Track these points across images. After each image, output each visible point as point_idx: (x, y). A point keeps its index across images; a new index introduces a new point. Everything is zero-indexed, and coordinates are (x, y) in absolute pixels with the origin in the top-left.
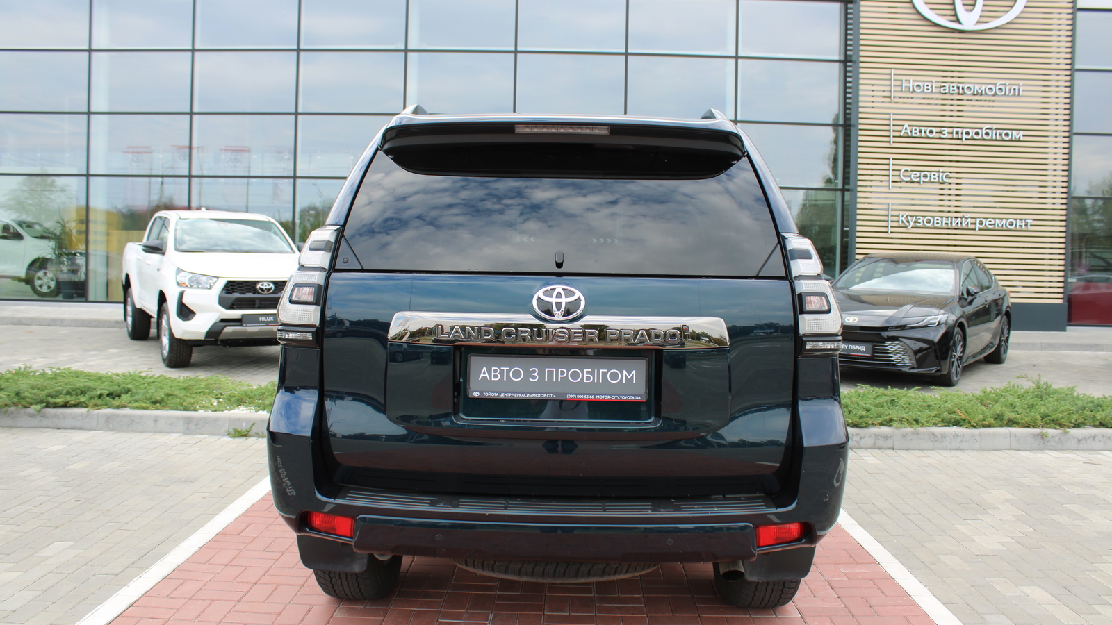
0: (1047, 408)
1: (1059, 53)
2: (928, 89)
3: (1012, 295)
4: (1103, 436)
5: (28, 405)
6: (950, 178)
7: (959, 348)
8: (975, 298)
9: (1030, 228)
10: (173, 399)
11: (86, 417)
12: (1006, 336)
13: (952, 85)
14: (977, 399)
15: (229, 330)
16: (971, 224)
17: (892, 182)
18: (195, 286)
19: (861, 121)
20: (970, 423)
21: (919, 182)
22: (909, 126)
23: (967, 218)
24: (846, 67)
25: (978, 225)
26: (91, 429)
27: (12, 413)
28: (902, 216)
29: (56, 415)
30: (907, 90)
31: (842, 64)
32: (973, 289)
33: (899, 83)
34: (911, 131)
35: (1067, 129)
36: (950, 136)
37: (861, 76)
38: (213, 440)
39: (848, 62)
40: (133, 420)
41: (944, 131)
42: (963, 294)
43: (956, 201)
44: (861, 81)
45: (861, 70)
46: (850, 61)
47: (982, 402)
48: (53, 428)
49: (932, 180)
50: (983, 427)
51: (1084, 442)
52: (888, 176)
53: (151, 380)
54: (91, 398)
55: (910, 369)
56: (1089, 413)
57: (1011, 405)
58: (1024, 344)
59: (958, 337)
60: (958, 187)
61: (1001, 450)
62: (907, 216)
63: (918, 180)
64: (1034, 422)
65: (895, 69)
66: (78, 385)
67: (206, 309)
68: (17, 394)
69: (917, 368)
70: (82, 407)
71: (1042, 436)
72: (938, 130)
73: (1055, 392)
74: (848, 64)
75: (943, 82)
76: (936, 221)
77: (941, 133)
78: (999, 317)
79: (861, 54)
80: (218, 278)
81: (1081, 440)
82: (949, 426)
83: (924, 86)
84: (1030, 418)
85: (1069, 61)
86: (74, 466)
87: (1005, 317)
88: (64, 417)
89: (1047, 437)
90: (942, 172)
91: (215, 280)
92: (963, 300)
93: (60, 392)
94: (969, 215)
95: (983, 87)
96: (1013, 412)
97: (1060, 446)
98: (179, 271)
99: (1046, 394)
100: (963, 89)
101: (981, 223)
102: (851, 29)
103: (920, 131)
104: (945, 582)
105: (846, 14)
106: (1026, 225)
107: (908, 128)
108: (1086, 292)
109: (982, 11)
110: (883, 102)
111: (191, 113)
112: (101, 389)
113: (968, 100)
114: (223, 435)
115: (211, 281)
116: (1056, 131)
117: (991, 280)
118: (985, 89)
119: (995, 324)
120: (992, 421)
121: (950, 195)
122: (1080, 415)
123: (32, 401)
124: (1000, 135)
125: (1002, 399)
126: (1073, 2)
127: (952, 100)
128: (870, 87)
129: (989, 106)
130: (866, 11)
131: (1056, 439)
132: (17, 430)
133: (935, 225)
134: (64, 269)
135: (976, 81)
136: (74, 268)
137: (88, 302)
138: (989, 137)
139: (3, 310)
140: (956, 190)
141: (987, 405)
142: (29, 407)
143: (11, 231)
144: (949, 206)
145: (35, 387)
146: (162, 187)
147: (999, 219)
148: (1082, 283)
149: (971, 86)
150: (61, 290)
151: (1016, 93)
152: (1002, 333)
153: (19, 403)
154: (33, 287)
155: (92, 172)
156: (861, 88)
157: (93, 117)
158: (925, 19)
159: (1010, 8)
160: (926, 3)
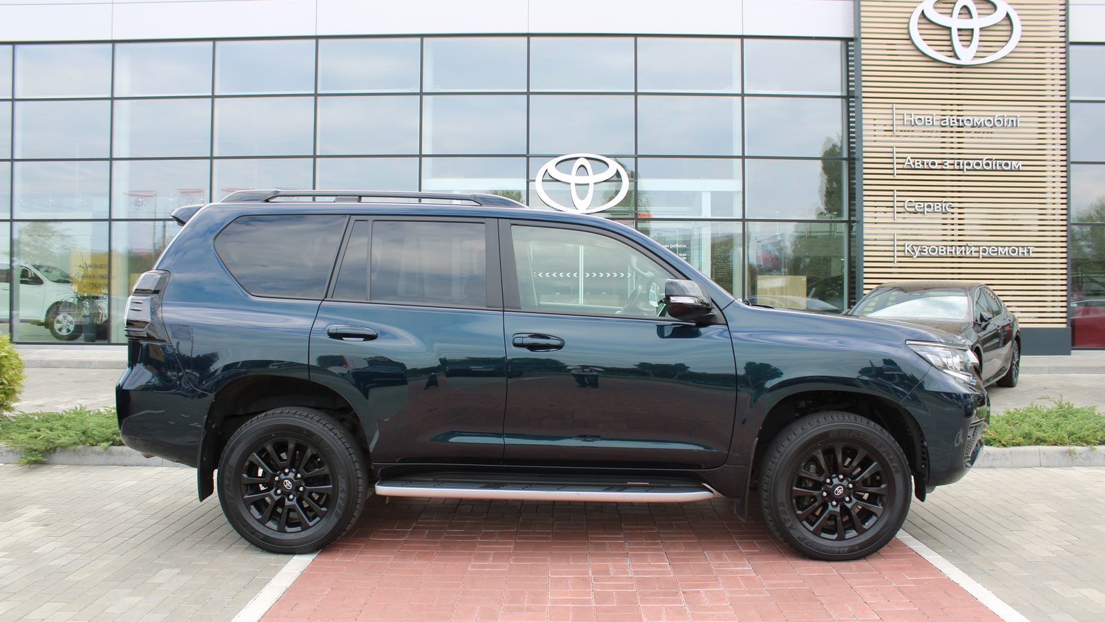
0: (1073, 427)
1: (1053, 85)
2: (929, 122)
3: (1020, 320)
5: (95, 443)
6: (953, 208)
8: (989, 324)
9: (1032, 255)
12: (1017, 360)
13: (952, 118)
14: (1004, 420)
16: (975, 252)
17: (897, 213)
19: (865, 155)
20: (1000, 442)
21: (923, 213)
22: (912, 158)
23: (969, 247)
24: (848, 102)
25: (981, 253)
27: (79, 451)
28: (908, 246)
29: (122, 452)
30: (909, 124)
31: (844, 100)
32: (986, 315)
33: (901, 117)
34: (914, 164)
35: (1064, 158)
36: (952, 167)
37: (864, 111)
39: (850, 98)
41: (946, 162)
42: (976, 321)
43: (959, 230)
44: (864, 116)
46: (853, 97)
47: (1007, 422)
48: (119, 465)
49: (936, 210)
50: (1013, 446)
52: (893, 207)
57: (1038, 424)
60: (961, 216)
61: (1031, 467)
62: (912, 246)
63: (922, 210)
64: (1061, 440)
65: (896, 103)
68: (84, 433)
71: (1070, 453)
72: (940, 161)
73: (1078, 411)
74: (851, 99)
75: (943, 116)
76: (940, 250)
77: (942, 164)
78: (1009, 344)
79: (864, 88)
83: (925, 120)
84: (1057, 436)
85: (1063, 93)
86: (153, 500)
87: (1015, 342)
88: (130, 454)
89: (1075, 454)
90: (945, 202)
92: (977, 326)
94: (973, 244)
95: (982, 120)
96: (1040, 431)
97: (1088, 463)
99: (1069, 413)
100: (963, 121)
101: (984, 251)
102: (852, 66)
103: (923, 164)
104: (1006, 587)
105: (848, 51)
106: (1028, 252)
107: (910, 160)
109: (979, 46)
110: (885, 136)
111: (212, 158)
113: (967, 132)
116: (1054, 160)
117: (1000, 307)
118: (984, 121)
119: (1006, 350)
120: (1021, 439)
121: (953, 224)
123: (99, 439)
124: (1000, 165)
125: (1028, 419)
126: (1066, 37)
127: (952, 132)
128: (873, 121)
129: (987, 138)
130: (868, 49)
131: (1084, 456)
132: (86, 468)
133: (940, 254)
134: (86, 312)
135: (974, 113)
136: (96, 311)
137: (110, 344)
138: (990, 168)
139: (28, 354)
140: (959, 219)
141: (1014, 425)
142: (96, 445)
143: (30, 276)
144: (953, 235)
145: (100, 426)
146: (164, 231)
147: (1001, 247)
148: (1082, 307)
149: (971, 119)
150: (82, 332)
151: (1014, 124)
152: (1013, 357)
153: (87, 441)
154: (53, 330)
155: (114, 217)
156: (864, 122)
157: (115, 163)
158: (924, 55)
159: (1005, 43)
160: (924, 40)
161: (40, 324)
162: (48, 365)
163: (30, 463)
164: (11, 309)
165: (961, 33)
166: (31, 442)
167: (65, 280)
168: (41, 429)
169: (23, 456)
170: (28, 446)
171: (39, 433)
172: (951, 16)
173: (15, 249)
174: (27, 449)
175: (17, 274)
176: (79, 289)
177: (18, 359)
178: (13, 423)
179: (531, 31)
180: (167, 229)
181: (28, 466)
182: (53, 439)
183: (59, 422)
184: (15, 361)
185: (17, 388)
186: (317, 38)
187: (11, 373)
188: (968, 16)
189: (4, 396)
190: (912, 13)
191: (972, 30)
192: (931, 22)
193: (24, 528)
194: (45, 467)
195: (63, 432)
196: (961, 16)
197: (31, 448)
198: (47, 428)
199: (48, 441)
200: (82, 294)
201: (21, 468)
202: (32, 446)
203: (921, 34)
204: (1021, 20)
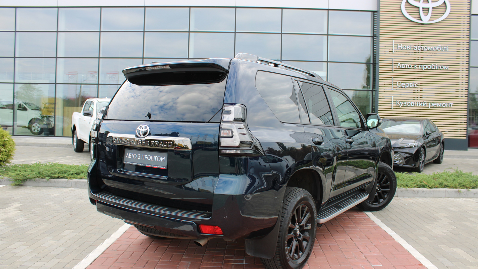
0: (461, 181)
1: (464, 33)
3: (444, 135)
5: (43, 178)
6: (418, 86)
7: (423, 157)
8: (429, 136)
9: (452, 107)
11: (67, 182)
12: (442, 152)
13: (418, 46)
14: (431, 177)
16: (427, 105)
17: (393, 87)
19: (380, 62)
20: (429, 186)
23: (425, 103)
24: (374, 39)
25: (430, 106)
26: (69, 188)
27: (37, 180)
28: (398, 102)
29: (55, 181)
30: (400, 49)
31: (372, 38)
32: (429, 132)
33: (396, 46)
34: (401, 66)
35: (467, 65)
36: (418, 68)
37: (380, 43)
39: (374, 37)
40: (86, 184)
41: (415, 66)
42: (424, 134)
43: (420, 95)
44: (380, 45)
45: (380, 40)
46: (376, 37)
47: (433, 178)
48: (54, 187)
49: (410, 87)
50: (434, 188)
52: (392, 85)
54: (69, 175)
55: (403, 165)
57: (446, 179)
58: (449, 155)
59: (422, 152)
60: (421, 89)
61: (442, 198)
62: (400, 102)
63: (404, 86)
64: (455, 186)
65: (394, 40)
66: (63, 169)
68: (39, 173)
69: (406, 165)
70: (65, 178)
71: (459, 192)
72: (413, 65)
73: (464, 174)
74: (375, 38)
75: (415, 45)
76: (412, 104)
77: (414, 67)
78: (439, 144)
79: (380, 33)
81: (475, 193)
82: (420, 188)
83: (407, 47)
84: (454, 184)
85: (468, 37)
86: (66, 202)
87: (442, 144)
88: (58, 182)
89: (461, 192)
90: (414, 83)
92: (424, 137)
93: (56, 173)
94: (426, 101)
95: (432, 47)
96: (446, 182)
97: (466, 196)
99: (460, 175)
100: (423, 48)
101: (431, 105)
102: (376, 23)
103: (405, 66)
104: (422, 247)
105: (374, 17)
106: (450, 106)
107: (400, 64)
108: (476, 134)
109: (431, 15)
110: (389, 54)
111: (99, 58)
112: (73, 171)
113: (425, 53)
116: (463, 66)
117: (436, 129)
118: (433, 48)
119: (438, 147)
120: (438, 185)
121: (418, 93)
122: (475, 183)
123: (45, 176)
124: (439, 67)
125: (442, 177)
126: (470, 12)
127: (418, 53)
128: (384, 47)
129: (434, 56)
130: (383, 16)
131: (465, 193)
132: (39, 187)
134: (45, 123)
135: (428, 45)
136: (49, 123)
137: (55, 136)
138: (434, 69)
139: (20, 140)
140: (421, 91)
141: (436, 179)
142: (44, 178)
143: (22, 107)
144: (418, 97)
145: (46, 170)
146: (81, 89)
147: (439, 103)
148: (474, 130)
149: (427, 47)
150: (43, 132)
151: (446, 50)
152: (441, 151)
153: (40, 176)
154: (31, 130)
155: (57, 82)
156: (380, 47)
157: (58, 59)
158: (407, 19)
159: (443, 14)
160: (407, 12)
161: (26, 127)
162: (28, 145)
163: (16, 185)
164: (13, 121)
165: (424, 9)
166: (17, 176)
167: (38, 109)
168: (21, 171)
169: (14, 182)
170: (15, 178)
172: (419, 2)
173: (16, 96)
174: (15, 179)
175: (16, 107)
176: (42, 113)
177: (13, 141)
178: (10, 168)
179: (237, 6)
180: (82, 88)
181: (15, 186)
182: (26, 175)
183: (29, 168)
184: (11, 142)
185: (12, 153)
186: (145, 7)
187: (10, 147)
188: (427, 2)
189: (6, 157)
191: (428, 8)
192: (411, 5)
193: (11, 211)
194: (23, 187)
195: (30, 173)
196: (424, 2)
197: (17, 179)
198: (24, 171)
199: (24, 176)
200: (43, 115)
201: (13, 187)
202: (17, 178)
203: (406, 10)
204: (451, 4)
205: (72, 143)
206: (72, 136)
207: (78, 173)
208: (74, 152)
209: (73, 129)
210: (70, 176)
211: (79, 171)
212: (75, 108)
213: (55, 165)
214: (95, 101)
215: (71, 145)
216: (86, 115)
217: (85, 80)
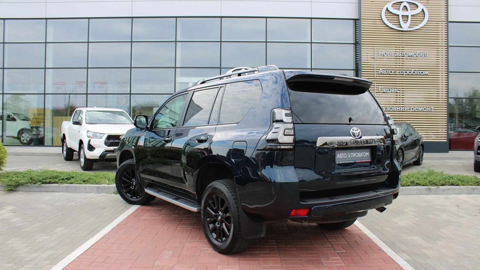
0: (432, 179)
1: (442, 39)
2: (389, 55)
3: (424, 138)
4: (452, 189)
5: (35, 183)
6: (400, 91)
8: (408, 138)
9: (432, 111)
10: (91, 180)
11: (58, 187)
12: (422, 154)
13: (399, 53)
14: (405, 176)
15: (109, 155)
16: (409, 109)
17: (376, 93)
18: (95, 137)
19: (362, 68)
21: (387, 93)
22: (382, 70)
23: (407, 107)
24: (356, 46)
25: (411, 110)
26: (60, 192)
27: (29, 186)
29: (46, 186)
30: (381, 55)
31: (354, 45)
32: (406, 135)
33: (378, 52)
34: (383, 72)
35: (446, 70)
36: (399, 74)
37: (362, 50)
38: (108, 195)
39: (357, 44)
40: (76, 188)
42: (402, 137)
43: (402, 100)
44: (362, 52)
45: (362, 47)
46: (358, 44)
47: (407, 177)
48: (45, 192)
49: (392, 92)
50: (406, 186)
51: (445, 191)
52: (374, 90)
53: (81, 173)
54: (59, 180)
56: (447, 180)
57: (418, 178)
58: (430, 158)
59: (400, 154)
61: (413, 195)
63: (386, 92)
64: (426, 184)
65: (376, 47)
66: (54, 175)
67: (100, 147)
68: (31, 178)
70: (56, 183)
71: (429, 189)
72: (394, 71)
73: (436, 173)
74: (357, 45)
75: (396, 52)
76: (394, 108)
77: (395, 72)
78: (418, 147)
79: (362, 41)
80: (104, 134)
83: (388, 53)
84: (424, 182)
85: (446, 43)
86: (57, 204)
87: (421, 146)
88: (49, 187)
89: (431, 189)
90: (396, 88)
91: (103, 135)
92: (402, 139)
93: (47, 178)
94: (408, 106)
95: (412, 54)
96: (418, 180)
97: (436, 193)
98: (88, 131)
99: (432, 174)
100: (404, 54)
101: (413, 109)
102: (358, 31)
103: (387, 72)
105: (356, 24)
106: (431, 110)
108: (459, 137)
109: (411, 23)
110: (372, 60)
111: (88, 68)
112: (64, 177)
113: (406, 59)
114: (112, 193)
115: (101, 135)
116: (442, 71)
117: (415, 132)
119: (417, 149)
120: (410, 184)
121: (400, 98)
122: (444, 181)
123: (37, 181)
124: (419, 73)
125: (414, 176)
126: (447, 19)
127: (400, 59)
128: (366, 54)
129: (415, 61)
130: (364, 23)
131: (435, 190)
132: (31, 192)
133: (394, 110)
134: (34, 133)
135: (409, 51)
136: (39, 133)
137: (44, 146)
138: (415, 74)
139: (10, 150)
140: (402, 95)
142: (36, 184)
143: (11, 117)
144: (400, 102)
145: (37, 176)
146: (69, 99)
147: (420, 107)
148: (456, 133)
149: (407, 53)
150: (32, 142)
151: (425, 56)
152: (420, 152)
153: (32, 182)
154: (20, 140)
155: (46, 93)
156: (362, 54)
157: (47, 70)
158: (388, 26)
159: (422, 22)
160: (388, 20)
161: (15, 138)
162: (18, 154)
163: (9, 190)
164: (3, 132)
165: (403, 17)
166: (9, 182)
167: (26, 119)
169: (6, 188)
170: (8, 184)
171: (13, 178)
172: (399, 10)
173: (4, 107)
174: (8, 185)
175: (5, 117)
176: (32, 123)
177: (4, 149)
178: (2, 175)
179: (222, 15)
180: (71, 98)
181: (8, 192)
182: (19, 181)
183: (21, 175)
185: (4, 161)
186: (132, 18)
187: (2, 155)
188: (406, 10)
190: (382, 8)
191: (408, 16)
192: (391, 13)
193: (6, 213)
194: (15, 192)
195: (22, 178)
196: (403, 10)
198: (16, 177)
199: (16, 182)
200: (33, 125)
201: (5, 192)
202: (10, 184)
203: (386, 18)
204: (428, 12)
205: (62, 152)
206: (62, 145)
207: (68, 178)
208: (64, 160)
209: (62, 138)
210: (61, 181)
211: (70, 176)
212: (64, 117)
213: (46, 172)
214: (84, 110)
215: (61, 154)
216: (75, 123)
217: (73, 91)
